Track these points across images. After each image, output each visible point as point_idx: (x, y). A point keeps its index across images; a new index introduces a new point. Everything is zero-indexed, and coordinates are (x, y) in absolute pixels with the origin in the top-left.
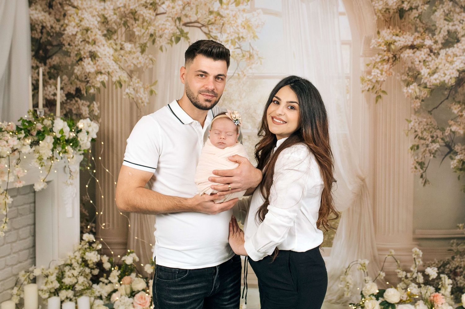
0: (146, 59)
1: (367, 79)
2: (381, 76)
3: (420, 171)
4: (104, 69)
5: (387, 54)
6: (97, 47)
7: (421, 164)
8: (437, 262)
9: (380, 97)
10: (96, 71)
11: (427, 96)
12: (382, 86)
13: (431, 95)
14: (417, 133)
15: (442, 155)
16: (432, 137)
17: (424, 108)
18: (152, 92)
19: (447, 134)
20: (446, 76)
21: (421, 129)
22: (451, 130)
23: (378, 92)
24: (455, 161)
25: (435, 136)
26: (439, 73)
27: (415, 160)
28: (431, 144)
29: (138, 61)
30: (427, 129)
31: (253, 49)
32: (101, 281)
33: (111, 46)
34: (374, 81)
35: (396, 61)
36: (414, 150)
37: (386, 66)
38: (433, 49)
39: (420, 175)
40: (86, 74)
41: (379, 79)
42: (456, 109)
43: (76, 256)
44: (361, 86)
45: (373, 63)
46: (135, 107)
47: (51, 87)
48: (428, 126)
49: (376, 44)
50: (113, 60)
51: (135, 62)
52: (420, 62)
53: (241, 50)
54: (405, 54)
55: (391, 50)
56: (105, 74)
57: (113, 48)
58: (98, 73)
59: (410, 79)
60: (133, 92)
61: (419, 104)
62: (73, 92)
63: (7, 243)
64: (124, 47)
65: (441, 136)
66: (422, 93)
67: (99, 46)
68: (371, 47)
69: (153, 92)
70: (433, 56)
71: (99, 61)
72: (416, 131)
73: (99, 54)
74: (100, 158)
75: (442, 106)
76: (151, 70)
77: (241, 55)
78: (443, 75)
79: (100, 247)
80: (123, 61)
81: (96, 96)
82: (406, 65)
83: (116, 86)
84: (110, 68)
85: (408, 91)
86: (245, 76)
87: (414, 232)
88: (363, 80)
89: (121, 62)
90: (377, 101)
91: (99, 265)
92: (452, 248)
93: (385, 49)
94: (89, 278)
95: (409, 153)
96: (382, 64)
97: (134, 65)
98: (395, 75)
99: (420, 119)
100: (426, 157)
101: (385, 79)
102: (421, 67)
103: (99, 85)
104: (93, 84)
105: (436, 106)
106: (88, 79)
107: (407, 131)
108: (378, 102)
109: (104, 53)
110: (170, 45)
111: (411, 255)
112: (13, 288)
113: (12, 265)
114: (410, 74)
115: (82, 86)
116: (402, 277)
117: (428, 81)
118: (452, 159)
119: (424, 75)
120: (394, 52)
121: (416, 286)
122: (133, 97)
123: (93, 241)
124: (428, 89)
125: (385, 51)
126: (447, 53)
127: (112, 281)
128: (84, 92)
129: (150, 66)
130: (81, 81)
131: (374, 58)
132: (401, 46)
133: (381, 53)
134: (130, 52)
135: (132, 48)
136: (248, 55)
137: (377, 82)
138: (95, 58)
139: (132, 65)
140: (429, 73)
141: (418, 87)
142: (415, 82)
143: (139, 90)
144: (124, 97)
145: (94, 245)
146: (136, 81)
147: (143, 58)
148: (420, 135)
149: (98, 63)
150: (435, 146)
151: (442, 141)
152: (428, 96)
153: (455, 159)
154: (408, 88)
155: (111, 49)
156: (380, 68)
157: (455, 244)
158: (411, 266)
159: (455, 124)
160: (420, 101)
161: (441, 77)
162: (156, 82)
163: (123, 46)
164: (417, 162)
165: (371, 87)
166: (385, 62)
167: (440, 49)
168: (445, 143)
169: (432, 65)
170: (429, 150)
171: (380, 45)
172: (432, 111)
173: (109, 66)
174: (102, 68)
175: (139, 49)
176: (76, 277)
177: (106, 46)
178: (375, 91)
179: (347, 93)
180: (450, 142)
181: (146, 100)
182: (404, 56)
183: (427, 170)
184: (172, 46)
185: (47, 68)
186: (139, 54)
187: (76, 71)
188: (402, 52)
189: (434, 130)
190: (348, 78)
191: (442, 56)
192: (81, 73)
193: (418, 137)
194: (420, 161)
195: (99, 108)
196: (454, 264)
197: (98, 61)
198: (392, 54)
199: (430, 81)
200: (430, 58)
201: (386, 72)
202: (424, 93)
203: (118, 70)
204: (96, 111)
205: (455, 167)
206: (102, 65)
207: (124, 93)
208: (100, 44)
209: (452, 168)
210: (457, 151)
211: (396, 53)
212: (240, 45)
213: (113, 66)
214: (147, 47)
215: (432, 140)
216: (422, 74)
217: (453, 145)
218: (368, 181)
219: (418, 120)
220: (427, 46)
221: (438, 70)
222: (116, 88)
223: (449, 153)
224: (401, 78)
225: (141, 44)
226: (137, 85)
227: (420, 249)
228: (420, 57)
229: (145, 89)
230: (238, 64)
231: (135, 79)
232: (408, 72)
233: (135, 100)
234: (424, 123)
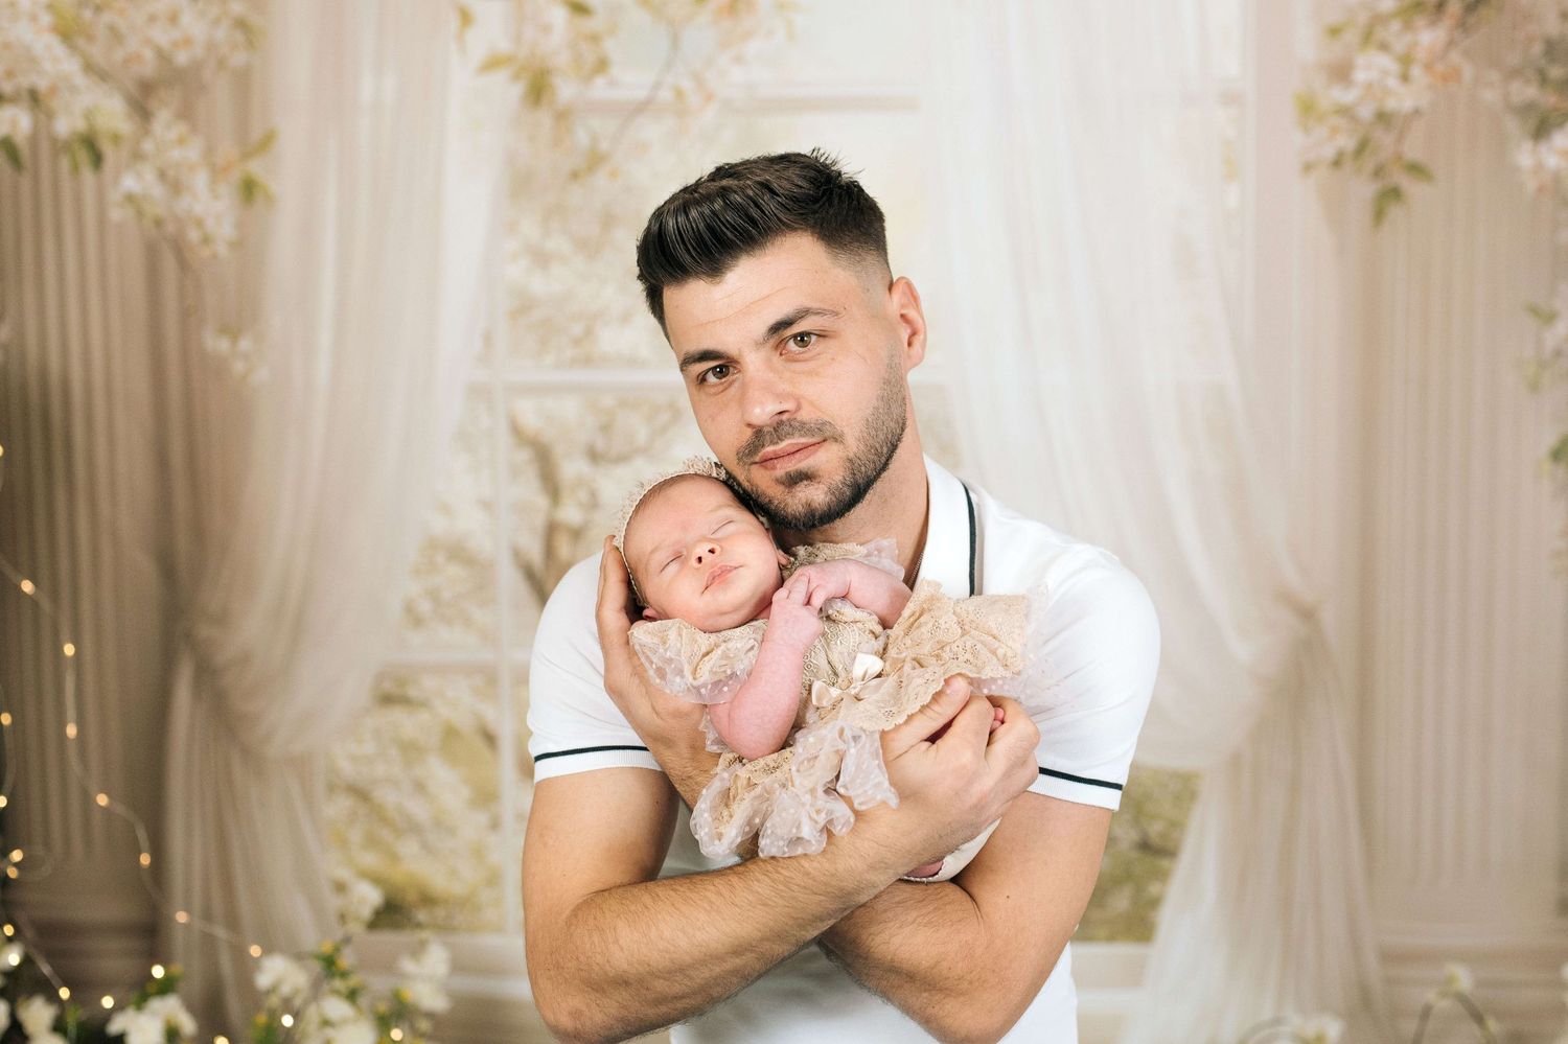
0: (216, 22)
2: (1403, 90)
4: (9, 76)
9: (1393, 194)
12: (1407, 140)
18: (249, 189)
23: (1383, 171)
29: (178, 35)
34: (1366, 112)
37: (1429, 38)
41: (1391, 104)
44: (1298, 138)
45: (1363, 18)
46: (169, 266)
50: (53, 29)
51: (162, 36)
56: (14, 101)
59: (1553, 99)
60: (157, 191)
69: (258, 191)
76: (243, 81)
80: (101, 32)
82: (1531, 28)
83: (74, 159)
84: (41, 74)
85: (1539, 167)
86: (709, 97)
88: (1308, 109)
89: (90, 39)
90: (1379, 215)
96: (1408, 26)
97: (160, 53)
98: (1476, 79)
101: (1423, 104)
107: (1531, 369)
108: (1387, 222)
114: (1555, 72)
122: (162, 213)
129: (238, 59)
137: (1383, 118)
139: (149, 54)
143: (185, 178)
144: (116, 214)
146: (172, 136)
147: (202, 16)
154: (1543, 148)
156: (1399, 46)
162: (267, 142)
165: (1350, 145)
166: (1424, 14)
173: (32, 59)
178: (1369, 164)
179: (1231, 176)
181: (225, 231)
190: (1230, 98)
201: (1428, 67)
203: (80, 80)
207: (114, 196)
213: (55, 61)
218: (1334, 622)
222: (75, 169)
224: (1507, 95)
229: (217, 172)
230: (675, 42)
231: (165, 124)
232: (1543, 62)
233: (170, 228)
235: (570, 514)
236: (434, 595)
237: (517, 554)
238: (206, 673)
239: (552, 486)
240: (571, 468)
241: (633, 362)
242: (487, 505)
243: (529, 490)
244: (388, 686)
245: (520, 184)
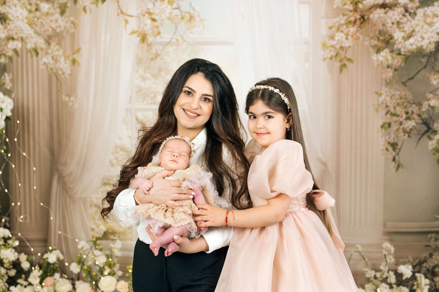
0: (67, 22)
1: (328, 45)
2: (346, 41)
3: (392, 153)
4: (16, 34)
5: (353, 14)
6: (8, 8)
7: (394, 145)
8: (411, 260)
9: (344, 66)
10: (7, 37)
11: (400, 65)
12: (347, 53)
13: (406, 63)
14: (388, 109)
15: (418, 134)
16: (407, 113)
17: (397, 78)
18: (74, 61)
19: (424, 110)
20: (425, 41)
21: (394, 103)
22: (429, 105)
23: (342, 60)
24: (434, 142)
25: (410, 112)
26: (415, 37)
27: (386, 140)
28: (405, 122)
29: (57, 25)
30: (401, 104)
31: (194, 10)
32: (18, 283)
33: (24, 6)
34: (338, 47)
35: (365, 23)
36: (386, 128)
37: (352, 29)
38: (408, 8)
39: (391, 158)
41: (344, 45)
42: (435, 79)
44: (322, 52)
45: (337, 25)
46: (54, 79)
48: (402, 101)
49: (340, 3)
50: (27, 23)
51: (54, 25)
52: (393, 23)
53: (180, 11)
54: (375, 14)
55: (358, 10)
56: (17, 40)
57: (27, 9)
58: (10, 39)
59: (381, 44)
60: (52, 62)
61: (391, 74)
64: (40, 8)
65: (417, 111)
66: (395, 62)
67: (10, 7)
68: (335, 7)
69: (76, 62)
70: (409, 17)
71: (11, 25)
72: (387, 106)
73: (10, 16)
74: (16, 140)
75: (419, 76)
76: (73, 35)
77: (180, 17)
78: (420, 39)
79: (17, 243)
80: (39, 24)
81: (7, 66)
82: (376, 28)
83: (32, 54)
84: (24, 33)
85: (378, 60)
86: (184, 41)
87: (385, 225)
88: (324, 45)
89: (36, 25)
90: (341, 71)
91: (16, 264)
92: (430, 244)
93: (352, 8)
94: (5, 280)
95: (380, 133)
96: (347, 27)
97: (53, 29)
98: (363, 39)
99: (393, 92)
100: (400, 136)
101: (351, 45)
102: (394, 30)
103: (10, 53)
104: (4, 52)
105: (411, 76)
107: (376, 107)
109: (16, 15)
110: (94, 6)
111: (382, 252)
114: (381, 38)
116: (370, 278)
117: (402, 46)
118: (430, 138)
119: (398, 39)
120: (361, 12)
121: (388, 286)
122: (53, 67)
123: (9, 236)
124: (402, 57)
125: (351, 11)
126: (426, 13)
127: (33, 283)
129: (72, 31)
131: (338, 19)
132: (370, 5)
133: (346, 13)
134: (47, 14)
135: (49, 9)
136: (187, 17)
137: (342, 48)
138: (5, 21)
139: (50, 29)
140: (403, 38)
141: (391, 54)
142: (387, 47)
143: (58, 59)
144: (41, 67)
145: (10, 242)
146: (55, 49)
147: (63, 20)
148: (392, 110)
149: (9, 27)
150: (410, 124)
151: (419, 118)
152: (403, 65)
153: (433, 139)
154: (379, 55)
155: (25, 10)
156: (345, 32)
157: (433, 239)
158: (380, 265)
159: (434, 98)
160: (393, 70)
161: (418, 42)
162: (79, 49)
163: (39, 6)
164: (389, 143)
165: (334, 54)
166: (351, 24)
167: (418, 8)
168: (422, 120)
169: (407, 28)
170: (403, 129)
171: (345, 4)
172: (406, 82)
173: (22, 30)
174: (14, 33)
175: (58, 10)
177: (18, 6)
178: (339, 59)
179: (306, 61)
180: (428, 120)
181: (68, 71)
182: (374, 17)
183: (400, 153)
184: (97, 6)
186: (58, 16)
188: (371, 13)
189: (409, 105)
190: (307, 43)
191: (420, 16)
193: (389, 113)
194: (392, 141)
195: (12, 81)
196: (431, 262)
197: (9, 24)
198: (360, 15)
199: (405, 47)
200: (405, 19)
201: (352, 36)
202: (398, 61)
203: (33, 35)
204: (8, 84)
205: (434, 149)
206: (13, 30)
207: (41, 63)
208: (11, 4)
209: (431, 150)
210: (436, 129)
211: (364, 13)
212: (178, 5)
213: (28, 30)
214: (68, 7)
215: (406, 117)
216: (396, 38)
217: (432, 122)
218: (331, 166)
219: (390, 93)
220: (402, 5)
221: (414, 34)
222: (32, 57)
223: (426, 132)
224: (370, 43)
225: (60, 4)
226: (56, 53)
227: (391, 245)
228: (393, 18)
229: (66, 58)
230: (176, 28)
231: (54, 46)
232: (378, 36)
233: (54, 71)
234: (397, 97)
236: (117, 159)
238: (61, 177)
242: (130, 137)
244: (105, 180)
245: (139, 61)
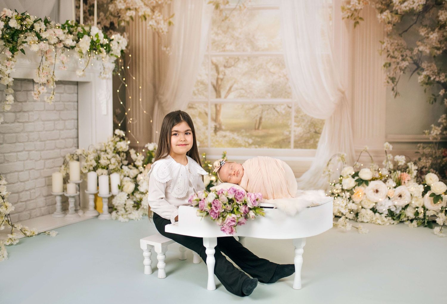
1: (346, 8)
2: (359, 5)
3: (391, 85)
4: (132, 6)
7: (393, 79)
9: (357, 23)
10: (126, 8)
11: (398, 21)
12: (360, 14)
13: (401, 20)
14: (389, 53)
15: (411, 71)
16: (402, 56)
17: (395, 31)
18: (170, 23)
19: (415, 53)
20: (415, 4)
21: (393, 49)
22: (418, 50)
23: (356, 19)
24: (422, 76)
25: (405, 55)
26: (408, 2)
27: (387, 75)
28: (401, 62)
30: (398, 49)
34: (353, 9)
36: (387, 67)
39: (391, 88)
40: (118, 10)
41: (357, 8)
42: (423, 31)
43: (109, 145)
44: (342, 14)
46: (156, 36)
47: (91, 22)
48: (399, 47)
56: (132, 10)
58: (128, 9)
59: (383, 7)
60: (155, 24)
61: (391, 28)
62: (108, 25)
63: (57, 130)
65: (409, 55)
66: (394, 19)
72: (388, 51)
74: (128, 67)
75: (411, 29)
76: (169, 6)
78: (412, 3)
79: (129, 142)
81: (126, 28)
83: (142, 18)
84: (137, 5)
85: (381, 18)
86: (245, 7)
87: (386, 137)
88: (343, 9)
90: (355, 26)
92: (419, 151)
95: (383, 70)
98: (371, 4)
99: (392, 41)
100: (397, 72)
101: (362, 8)
103: (128, 19)
104: (124, 18)
105: (406, 29)
106: (120, 14)
107: (380, 51)
108: (356, 28)
112: (61, 167)
113: (60, 148)
114: (384, 2)
115: (115, 20)
117: (399, 8)
118: (419, 74)
119: (396, 3)
122: (156, 28)
123: (123, 136)
124: (399, 16)
127: (138, 165)
128: (116, 25)
129: (169, 2)
130: (115, 16)
137: (355, 10)
139: (154, 2)
140: (400, 2)
141: (391, 14)
142: (387, 9)
143: (160, 22)
144: (148, 28)
146: (158, 15)
148: (392, 54)
149: (127, 1)
150: (405, 64)
151: (411, 59)
153: (422, 75)
154: (382, 15)
157: (421, 148)
159: (422, 45)
160: (392, 25)
161: (411, 4)
162: (173, 15)
164: (389, 77)
165: (350, 15)
168: (414, 61)
170: (400, 67)
172: (402, 33)
173: (136, 3)
176: (109, 160)
178: (353, 18)
179: (330, 20)
180: (417, 61)
181: (166, 30)
183: (397, 85)
185: (87, 7)
187: (110, 8)
189: (404, 50)
190: (331, 7)
192: (114, 10)
193: (390, 56)
194: (391, 76)
196: (420, 164)
199: (401, 9)
201: (363, 2)
202: (396, 19)
203: (143, 6)
205: (422, 82)
206: (129, 4)
207: (148, 25)
209: (420, 83)
210: (424, 68)
213: (140, 3)
215: (402, 59)
216: (394, 2)
217: (420, 63)
218: (347, 94)
219: (390, 41)
222: (142, 21)
223: (416, 69)
224: (376, 6)
229: (165, 21)
231: (157, 13)
233: (157, 30)
234: (395, 44)
235: (221, 76)
236: (198, 90)
237: (212, 83)
238: (160, 104)
239: (218, 72)
240: (221, 69)
241: (232, 51)
242: (207, 75)
243: (214, 73)
244: (190, 105)
245: (214, 22)
